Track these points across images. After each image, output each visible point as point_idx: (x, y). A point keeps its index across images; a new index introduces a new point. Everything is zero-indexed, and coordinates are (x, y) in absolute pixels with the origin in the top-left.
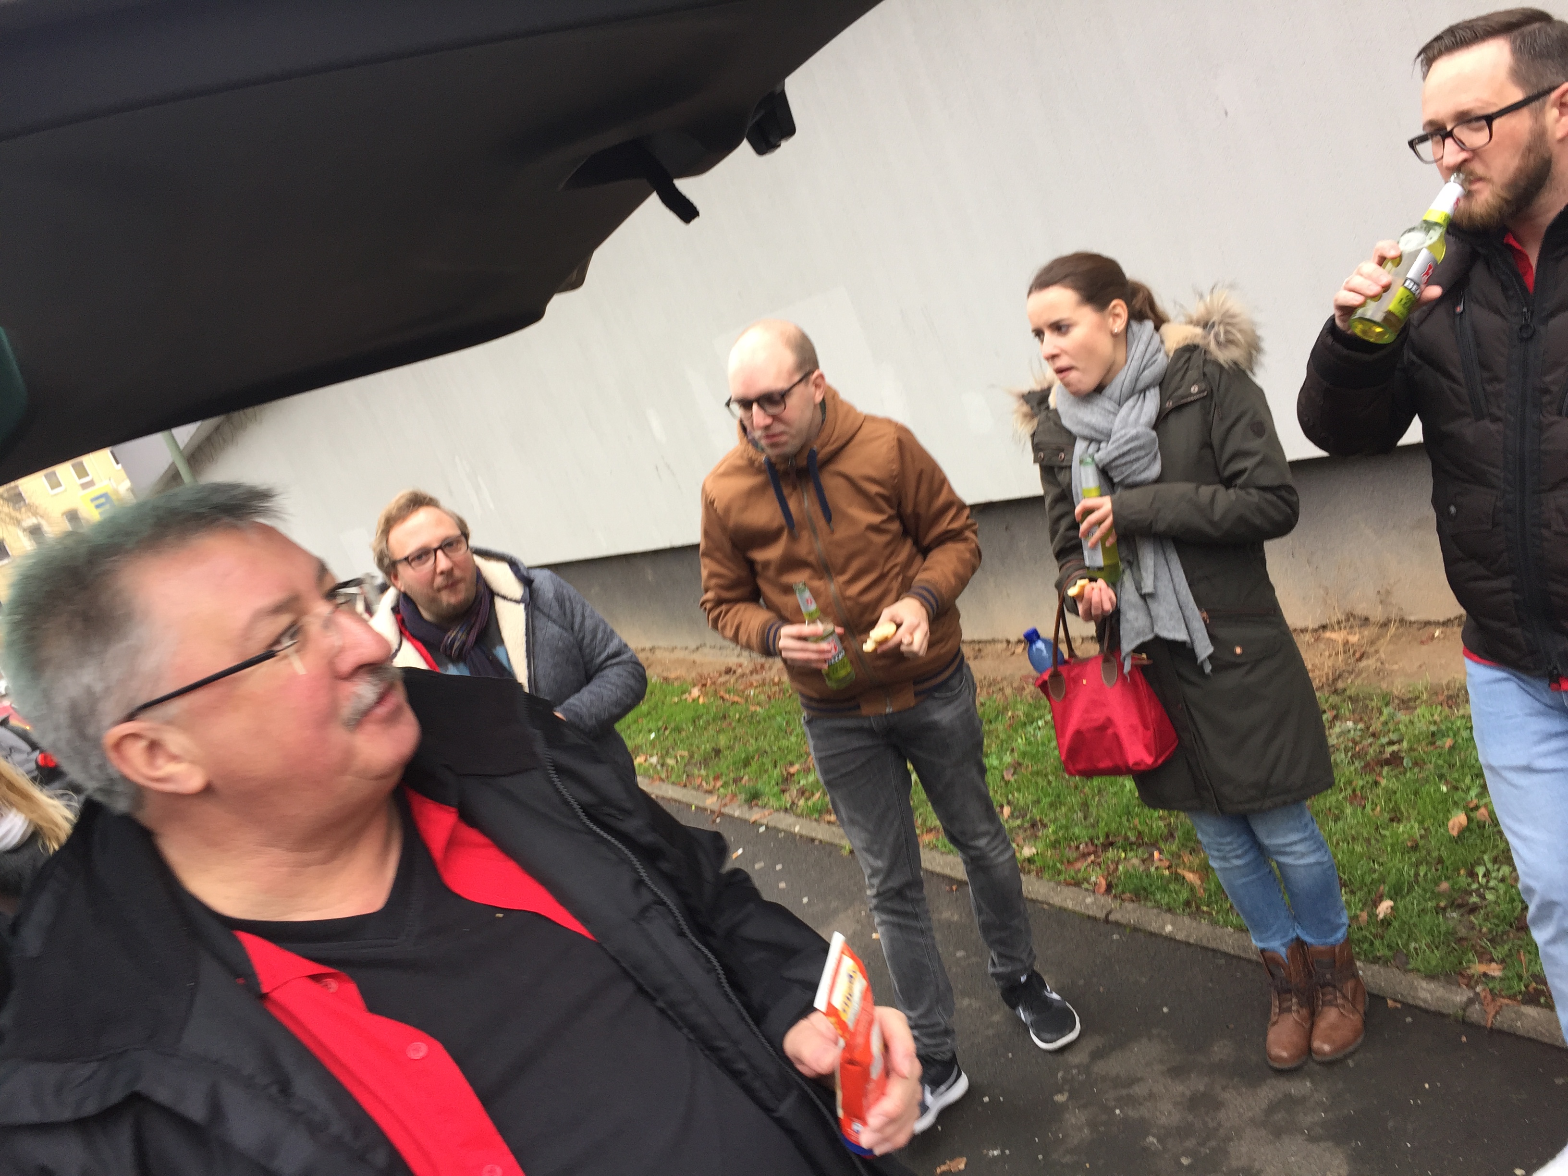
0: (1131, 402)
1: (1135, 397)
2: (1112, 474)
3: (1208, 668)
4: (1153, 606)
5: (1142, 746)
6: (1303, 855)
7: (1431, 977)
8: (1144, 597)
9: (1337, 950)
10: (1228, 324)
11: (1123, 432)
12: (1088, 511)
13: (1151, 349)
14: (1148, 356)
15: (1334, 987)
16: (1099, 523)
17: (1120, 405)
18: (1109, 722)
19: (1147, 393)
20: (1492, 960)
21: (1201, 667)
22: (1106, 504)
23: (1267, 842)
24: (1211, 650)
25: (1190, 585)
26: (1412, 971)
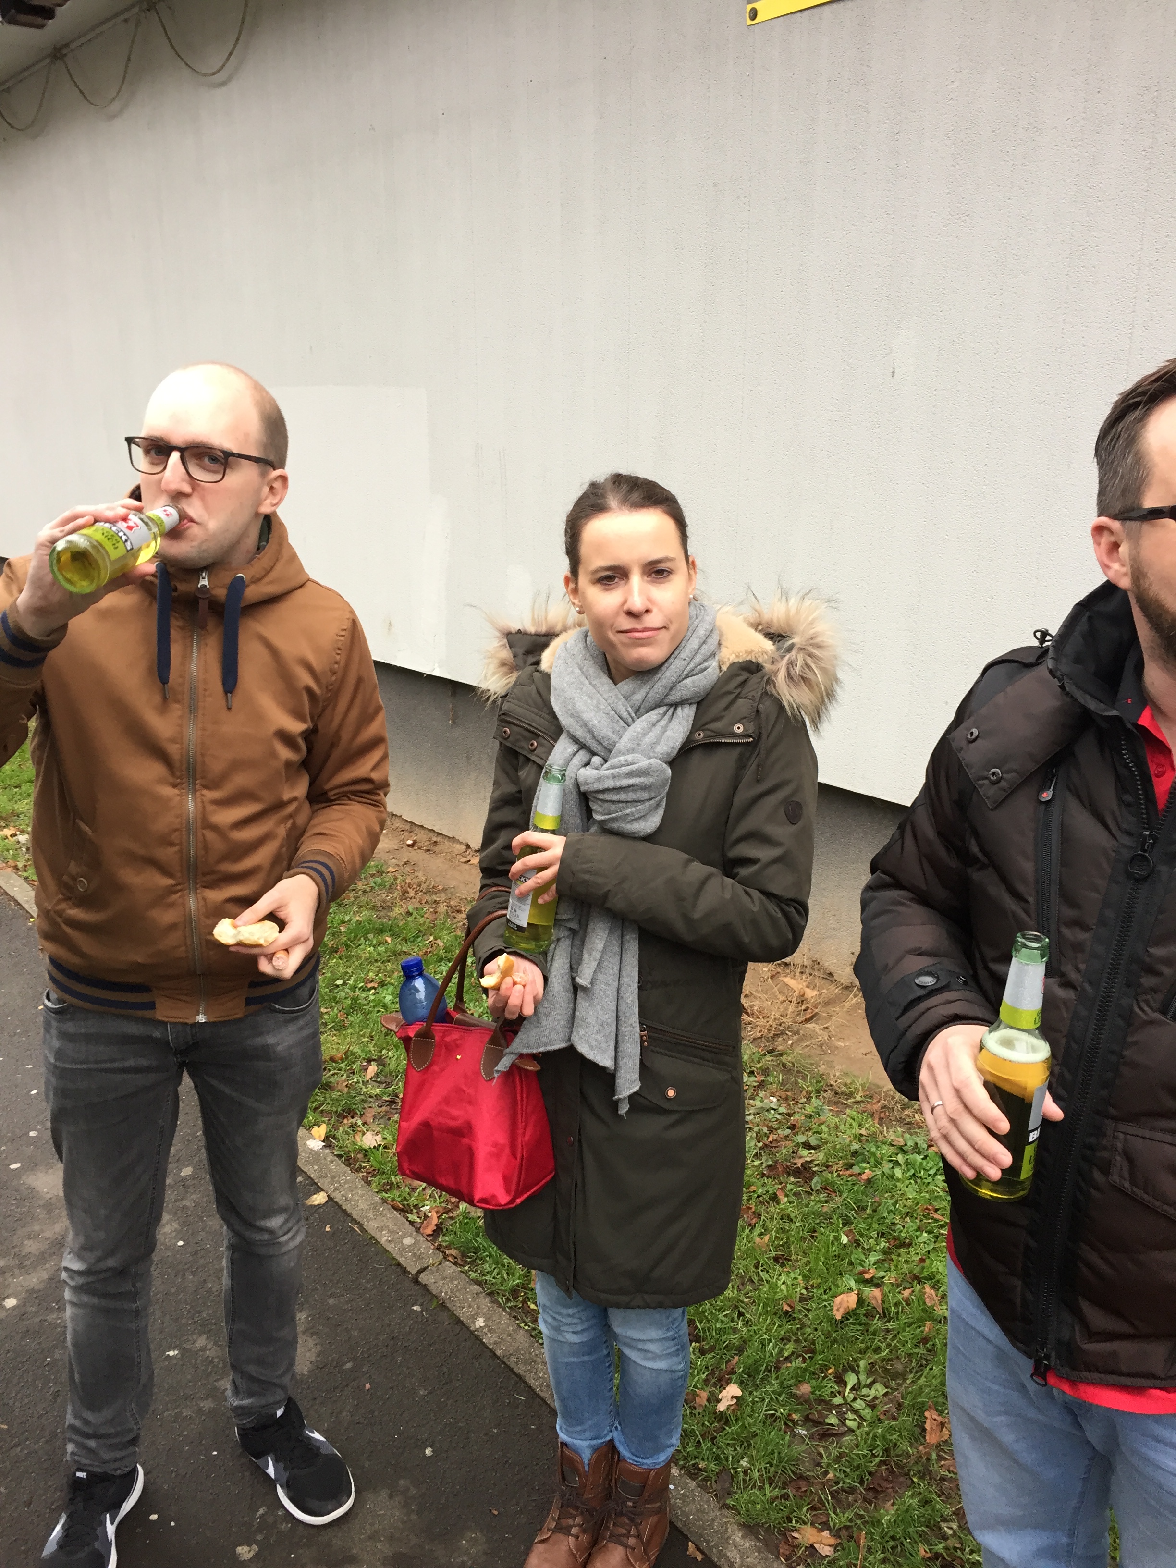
0: (653, 715)
1: (662, 710)
2: (594, 806)
3: (624, 1109)
4: (582, 1003)
5: (500, 1177)
6: (655, 1357)
7: (750, 1528)
8: (576, 988)
9: (653, 1473)
11: (630, 758)
12: (530, 849)
13: (706, 649)
14: (698, 658)
15: (632, 1520)
16: (541, 868)
17: (639, 712)
18: (465, 1131)
19: (679, 709)
20: (825, 1526)
21: (615, 1105)
22: (556, 847)
23: (618, 1330)
24: (636, 1088)
25: (640, 988)
26: (728, 1507)
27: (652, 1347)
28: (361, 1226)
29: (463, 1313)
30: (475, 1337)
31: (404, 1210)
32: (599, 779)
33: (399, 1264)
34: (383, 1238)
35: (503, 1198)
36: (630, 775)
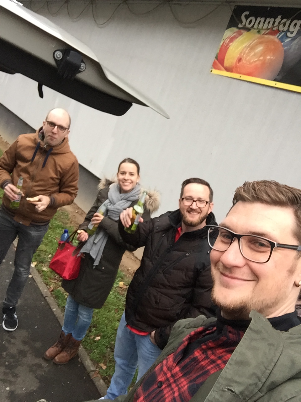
0: (124, 201)
1: (126, 201)
2: (109, 213)
3: (94, 267)
4: (94, 246)
5: (69, 274)
6: (85, 318)
7: (92, 360)
8: (94, 243)
9: (77, 342)
10: (154, 201)
11: (117, 206)
12: (97, 216)
14: (135, 194)
16: (97, 220)
17: (122, 200)
18: (66, 264)
19: (129, 202)
20: (106, 365)
21: (93, 266)
22: (102, 217)
23: (79, 310)
24: (98, 264)
25: (104, 248)
26: (89, 356)
27: (85, 316)
28: (37, 284)
29: (52, 307)
30: (53, 312)
31: (47, 285)
32: (111, 208)
33: (42, 294)
34: (41, 288)
35: (67, 278)
36: (116, 209)
